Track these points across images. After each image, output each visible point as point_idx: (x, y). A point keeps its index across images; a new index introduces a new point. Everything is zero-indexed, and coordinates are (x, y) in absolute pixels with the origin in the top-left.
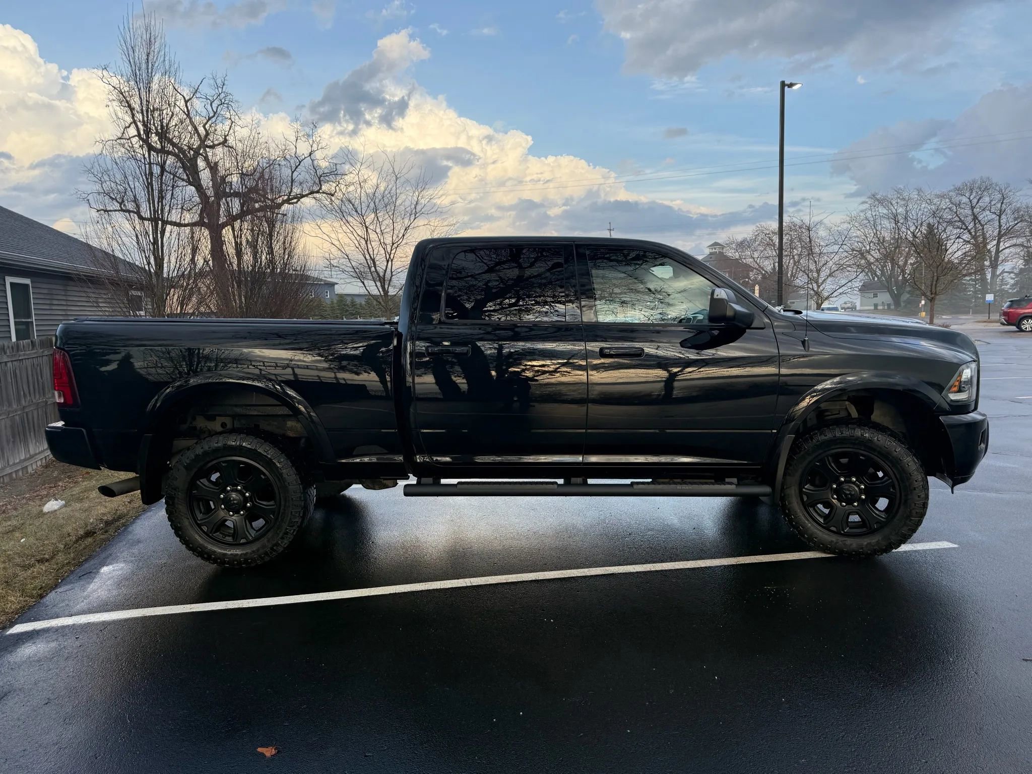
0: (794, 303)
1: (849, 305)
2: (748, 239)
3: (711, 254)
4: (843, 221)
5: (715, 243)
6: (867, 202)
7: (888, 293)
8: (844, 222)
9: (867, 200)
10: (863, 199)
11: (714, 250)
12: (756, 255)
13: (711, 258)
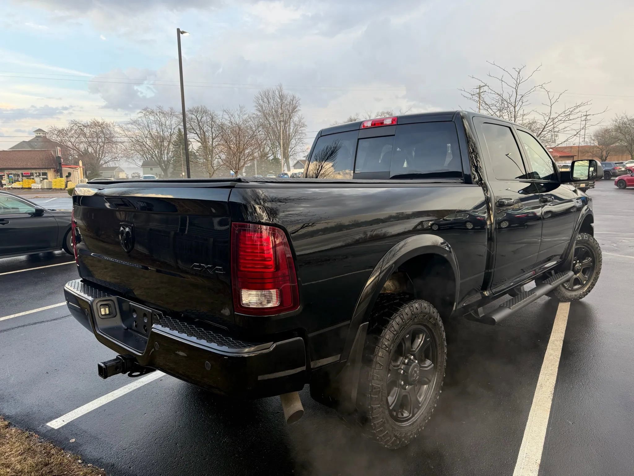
0: (102, 173)
1: (137, 175)
2: (65, 129)
3: (37, 137)
4: (128, 122)
5: (39, 129)
6: (142, 113)
7: (160, 168)
8: (129, 124)
9: (142, 111)
10: (139, 111)
11: (39, 135)
12: (73, 140)
13: (37, 140)
